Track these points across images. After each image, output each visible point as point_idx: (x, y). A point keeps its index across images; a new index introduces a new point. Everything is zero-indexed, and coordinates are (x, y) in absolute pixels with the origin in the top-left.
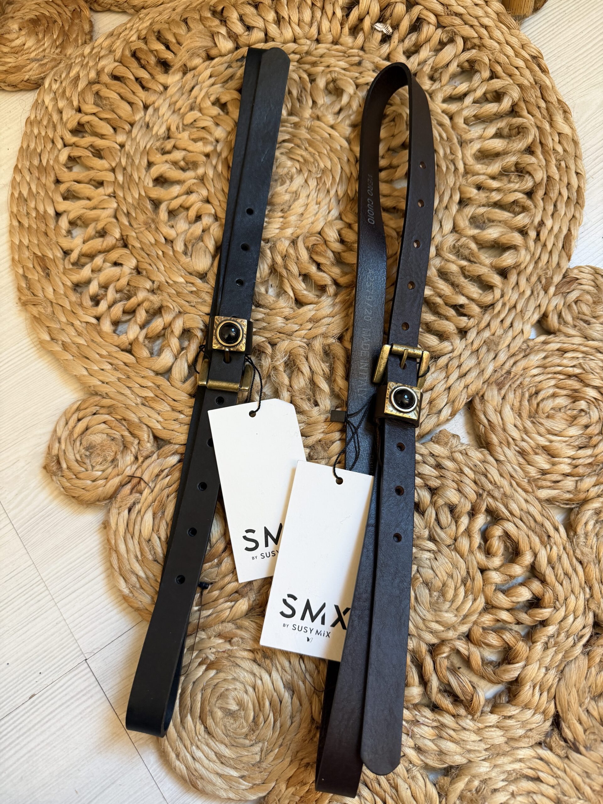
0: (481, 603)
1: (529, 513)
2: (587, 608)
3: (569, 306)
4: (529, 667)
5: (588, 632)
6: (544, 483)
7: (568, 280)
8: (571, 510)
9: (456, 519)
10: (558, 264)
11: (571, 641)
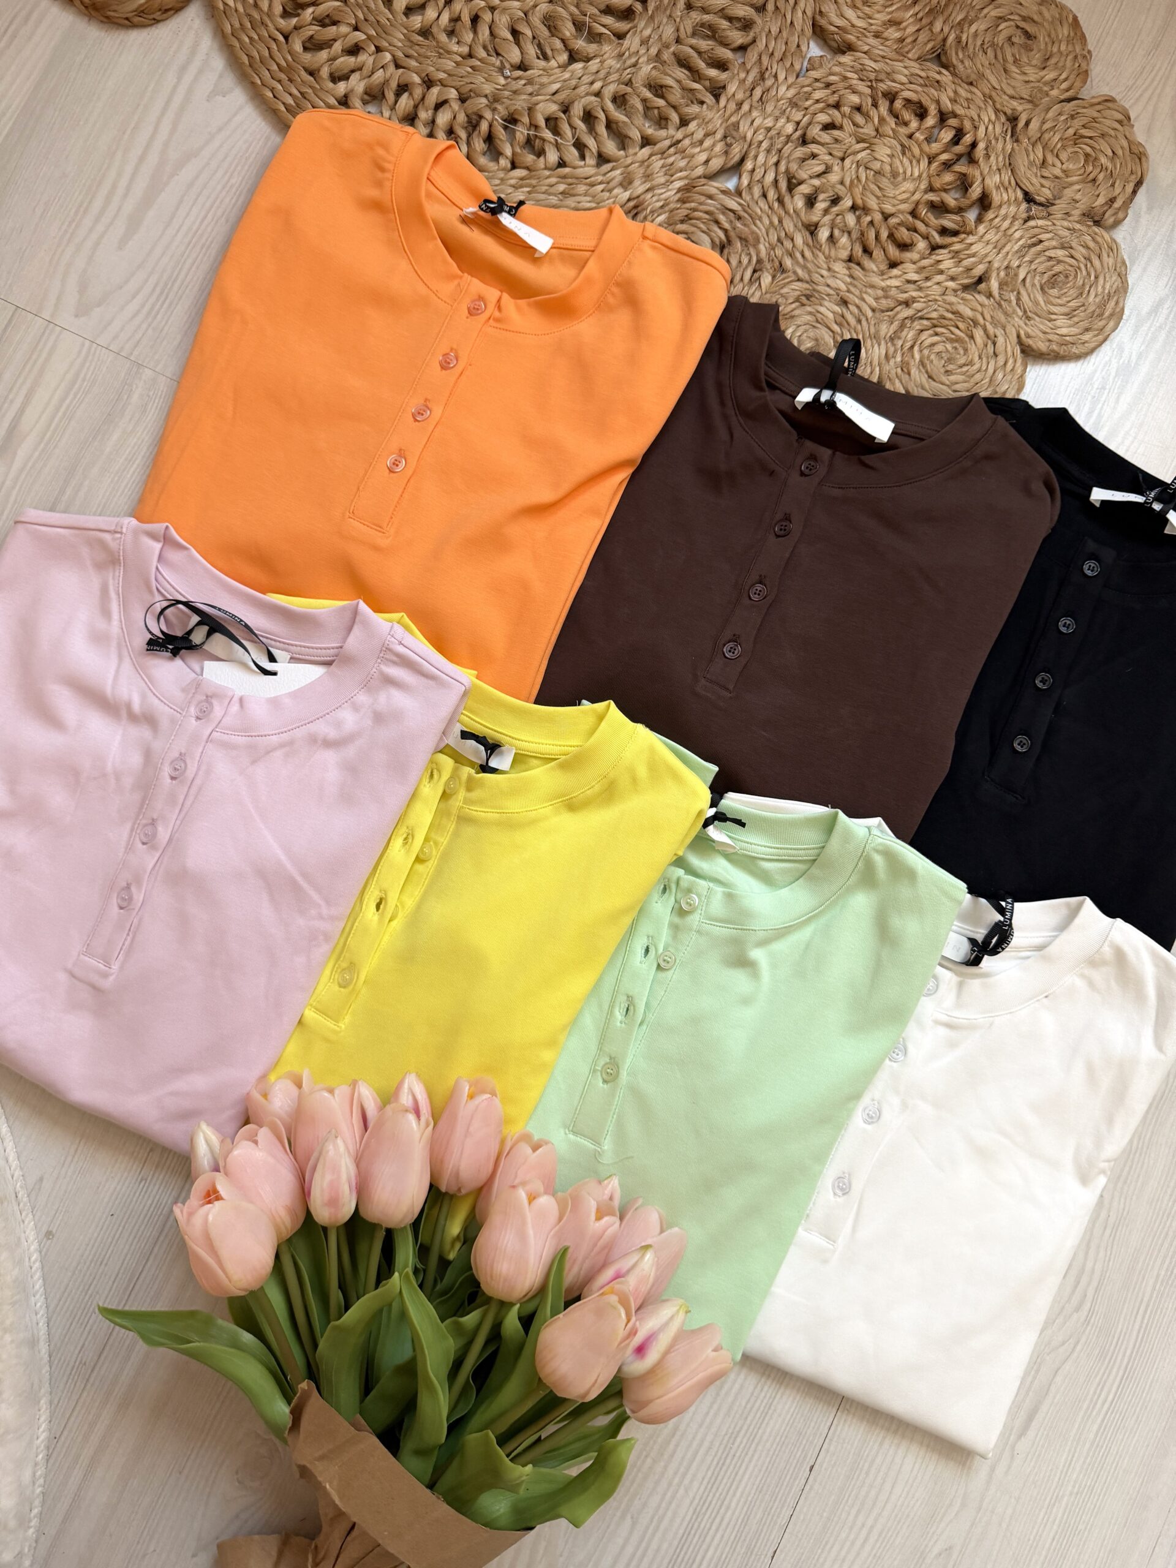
0: (924, 160)
1: (912, 75)
4: (987, 178)
8: (939, 56)
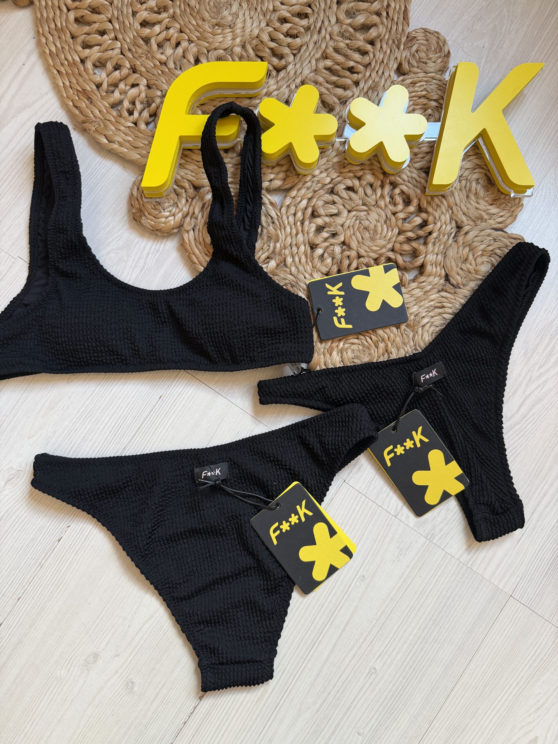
0: (396, 231)
2: (451, 219)
3: (414, 55)
4: (428, 256)
5: (454, 231)
6: (418, 160)
7: (410, 38)
9: (374, 191)
10: (403, 30)
11: (446, 237)
